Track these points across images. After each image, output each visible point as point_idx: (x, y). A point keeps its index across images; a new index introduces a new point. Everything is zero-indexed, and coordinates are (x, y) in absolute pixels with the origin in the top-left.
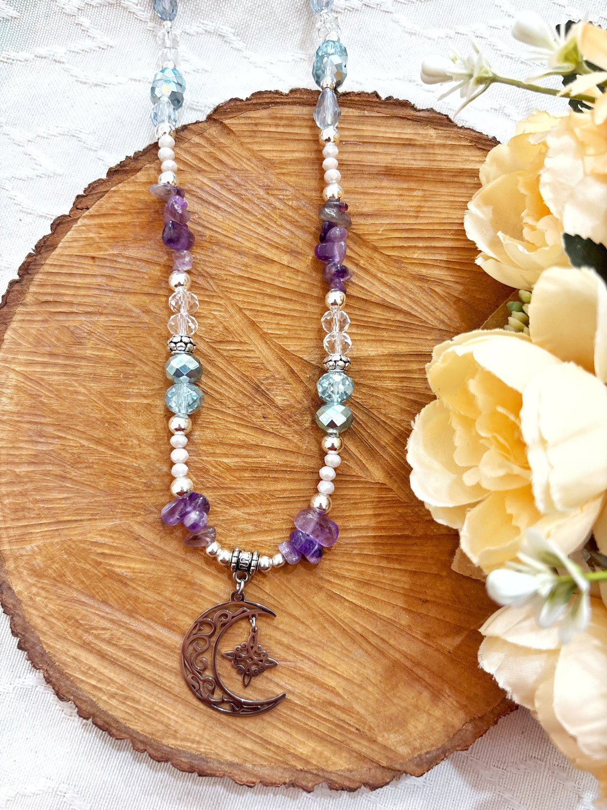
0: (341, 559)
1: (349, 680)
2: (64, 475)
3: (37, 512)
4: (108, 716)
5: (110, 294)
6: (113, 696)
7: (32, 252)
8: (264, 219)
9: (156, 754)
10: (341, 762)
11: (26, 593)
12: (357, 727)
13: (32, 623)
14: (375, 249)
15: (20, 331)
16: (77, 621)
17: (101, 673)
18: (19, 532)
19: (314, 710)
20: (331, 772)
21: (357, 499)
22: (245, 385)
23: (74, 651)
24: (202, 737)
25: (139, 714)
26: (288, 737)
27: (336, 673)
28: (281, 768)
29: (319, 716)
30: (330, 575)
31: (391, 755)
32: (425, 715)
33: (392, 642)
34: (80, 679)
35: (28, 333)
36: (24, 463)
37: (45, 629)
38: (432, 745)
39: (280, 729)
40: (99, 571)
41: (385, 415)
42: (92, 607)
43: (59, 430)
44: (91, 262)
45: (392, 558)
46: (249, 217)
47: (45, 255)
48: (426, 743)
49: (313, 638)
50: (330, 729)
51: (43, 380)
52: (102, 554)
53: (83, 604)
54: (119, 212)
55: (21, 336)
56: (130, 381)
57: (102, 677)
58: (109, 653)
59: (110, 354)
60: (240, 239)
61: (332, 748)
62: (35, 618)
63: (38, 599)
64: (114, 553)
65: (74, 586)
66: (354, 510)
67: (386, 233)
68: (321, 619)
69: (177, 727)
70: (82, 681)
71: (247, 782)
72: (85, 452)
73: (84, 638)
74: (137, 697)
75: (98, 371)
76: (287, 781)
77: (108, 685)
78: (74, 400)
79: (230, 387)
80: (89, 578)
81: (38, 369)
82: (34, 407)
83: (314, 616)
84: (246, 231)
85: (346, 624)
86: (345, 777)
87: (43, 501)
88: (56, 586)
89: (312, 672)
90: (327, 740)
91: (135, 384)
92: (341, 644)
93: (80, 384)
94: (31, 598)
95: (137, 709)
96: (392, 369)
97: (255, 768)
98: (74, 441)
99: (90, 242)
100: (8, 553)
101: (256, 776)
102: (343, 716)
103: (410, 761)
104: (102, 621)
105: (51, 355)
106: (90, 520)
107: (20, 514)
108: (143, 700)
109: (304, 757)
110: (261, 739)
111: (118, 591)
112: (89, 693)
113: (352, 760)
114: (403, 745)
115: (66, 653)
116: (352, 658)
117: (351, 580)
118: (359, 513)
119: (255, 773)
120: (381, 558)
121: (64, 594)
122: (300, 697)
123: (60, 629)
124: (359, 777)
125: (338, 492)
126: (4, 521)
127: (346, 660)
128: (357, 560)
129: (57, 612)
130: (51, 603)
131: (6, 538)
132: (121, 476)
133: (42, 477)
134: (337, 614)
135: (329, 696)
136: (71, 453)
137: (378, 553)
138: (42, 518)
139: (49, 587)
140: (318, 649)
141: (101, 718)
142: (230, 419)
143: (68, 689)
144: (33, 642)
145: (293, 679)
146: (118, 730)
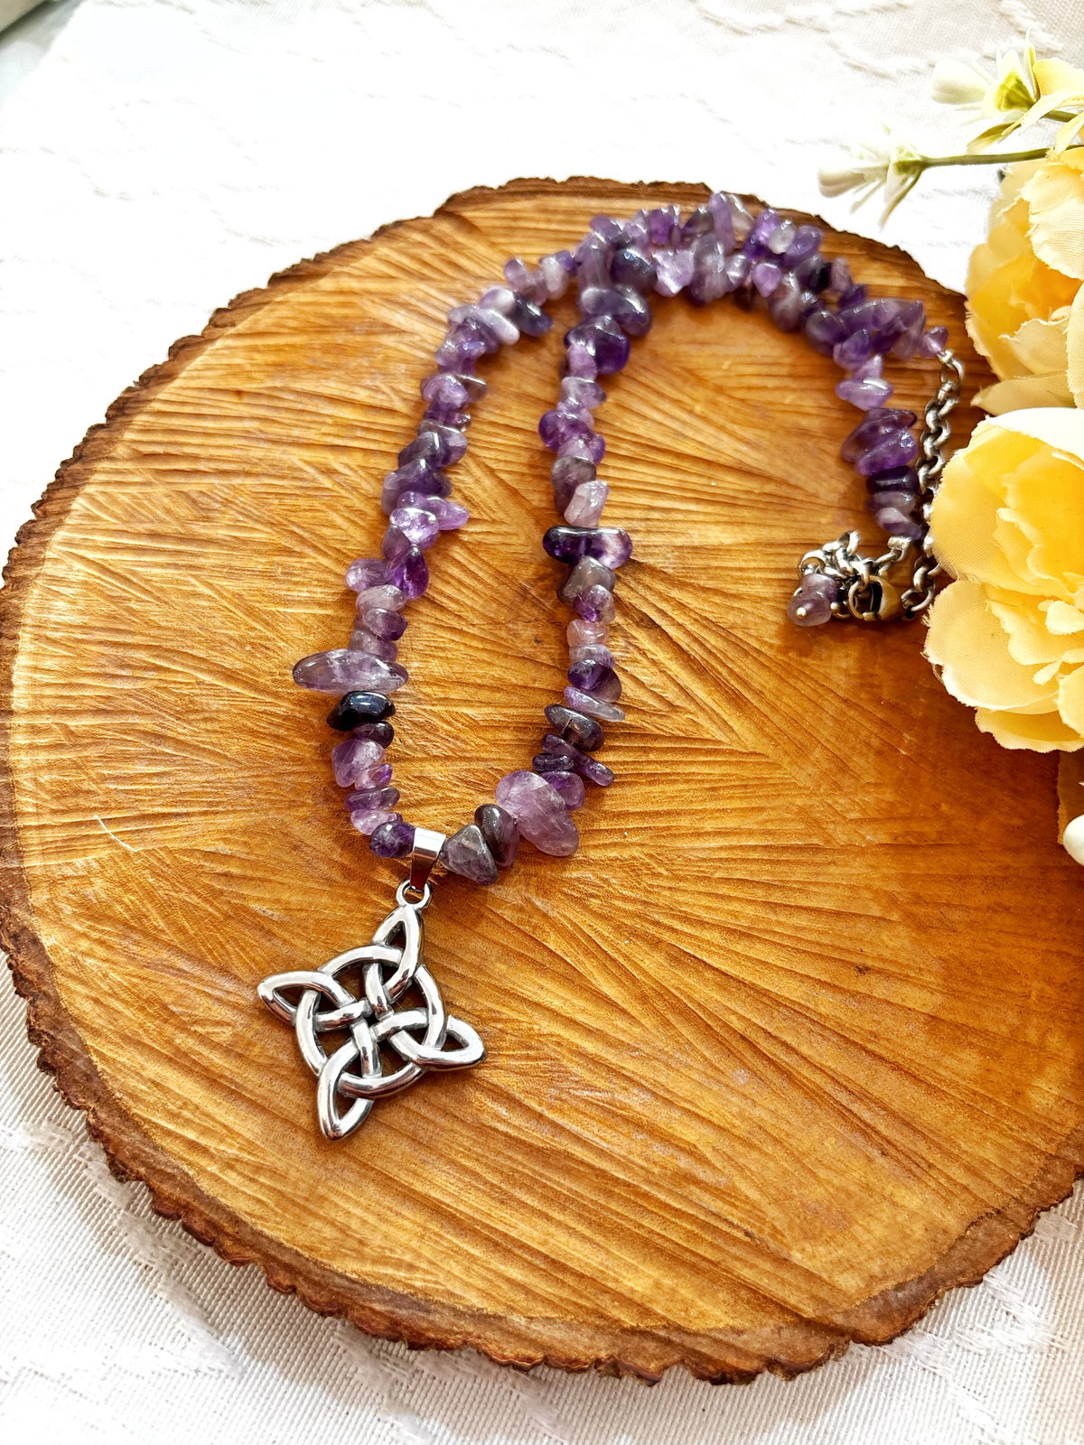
0: (693, 888)
1: (724, 1130)
2: (164, 731)
3: (103, 798)
4: (220, 1208)
5: (266, 445)
6: (230, 1165)
7: (133, 385)
9: (316, 1297)
10: (718, 1313)
11: (67, 950)
12: (747, 1227)
13: (72, 1010)
14: (720, 390)
15: (101, 499)
16: (165, 1007)
17: (208, 1115)
18: (63, 834)
19: (654, 1192)
20: (696, 1334)
21: (715, 781)
22: (502, 589)
23: (154, 1069)
24: (419, 1256)
25: (284, 1203)
26: (603, 1256)
27: (698, 1116)
28: (589, 1325)
29: (666, 1206)
30: (673, 916)
31: (823, 1293)
32: (885, 1205)
33: (805, 1050)
34: (162, 1128)
35: (114, 501)
36: (86, 711)
37: (99, 1022)
38: (908, 1271)
39: (584, 1238)
40: (217, 909)
41: (757, 638)
42: (200, 980)
43: (157, 656)
44: (235, 399)
45: (791, 889)
47: (155, 389)
48: (895, 1265)
49: (647, 1043)
50: (691, 1236)
51: (134, 573)
52: (225, 875)
53: (180, 973)
54: (286, 331)
55: (101, 506)
56: (295, 579)
57: (209, 1124)
58: (227, 1073)
59: (262, 534)
61: (697, 1280)
62: (79, 1002)
63: (90, 961)
64: (249, 873)
65: (164, 937)
66: (711, 800)
67: (734, 368)
68: (659, 1005)
69: (365, 1233)
70: (169, 1133)
71: (517, 1357)
72: (205, 692)
73: (178, 1041)
75: (237, 563)
76: (603, 1355)
77: (222, 1141)
78: (189, 606)
79: (475, 592)
80: (196, 921)
81: (128, 557)
82: (115, 618)
83: (643, 999)
85: (711, 1014)
86: (729, 1346)
87: (116, 778)
88: (126, 937)
89: (647, 1112)
90: (683, 1263)
91: (303, 584)
92: (703, 1056)
93: (202, 582)
94: (75, 960)
95: (279, 1193)
96: (763, 565)
97: (533, 1326)
98: (184, 676)
99: (235, 371)
100: (38, 872)
101: (533, 1343)
102: (716, 1205)
103: (864, 1305)
104: (216, 1007)
105: (153, 535)
106: (205, 813)
107: (71, 802)
108: (292, 1174)
109: (637, 1298)
110: (546, 1257)
111: (253, 947)
112: (181, 1158)
113: (741, 1307)
114: (846, 1270)
115: (138, 1074)
116: (727, 1086)
117: (713, 926)
118: (720, 805)
119: (534, 1336)
120: (768, 886)
121: (143, 953)
122: (625, 1164)
123: (128, 1024)
124: (758, 1346)
125: (680, 769)
126: (37, 814)
127: (715, 1088)
128: (723, 890)
129: (126, 989)
130: (114, 970)
131: (38, 844)
132: (270, 735)
133: (119, 736)
134: (690, 992)
135: (684, 1163)
136: (177, 695)
137: (765, 878)
138: (112, 809)
139: (112, 940)
140: (656, 1064)
141: (201, 1214)
142: (475, 643)
143: (136, 1151)
144: (72, 1050)
145: (610, 1127)
146: (237, 1241)
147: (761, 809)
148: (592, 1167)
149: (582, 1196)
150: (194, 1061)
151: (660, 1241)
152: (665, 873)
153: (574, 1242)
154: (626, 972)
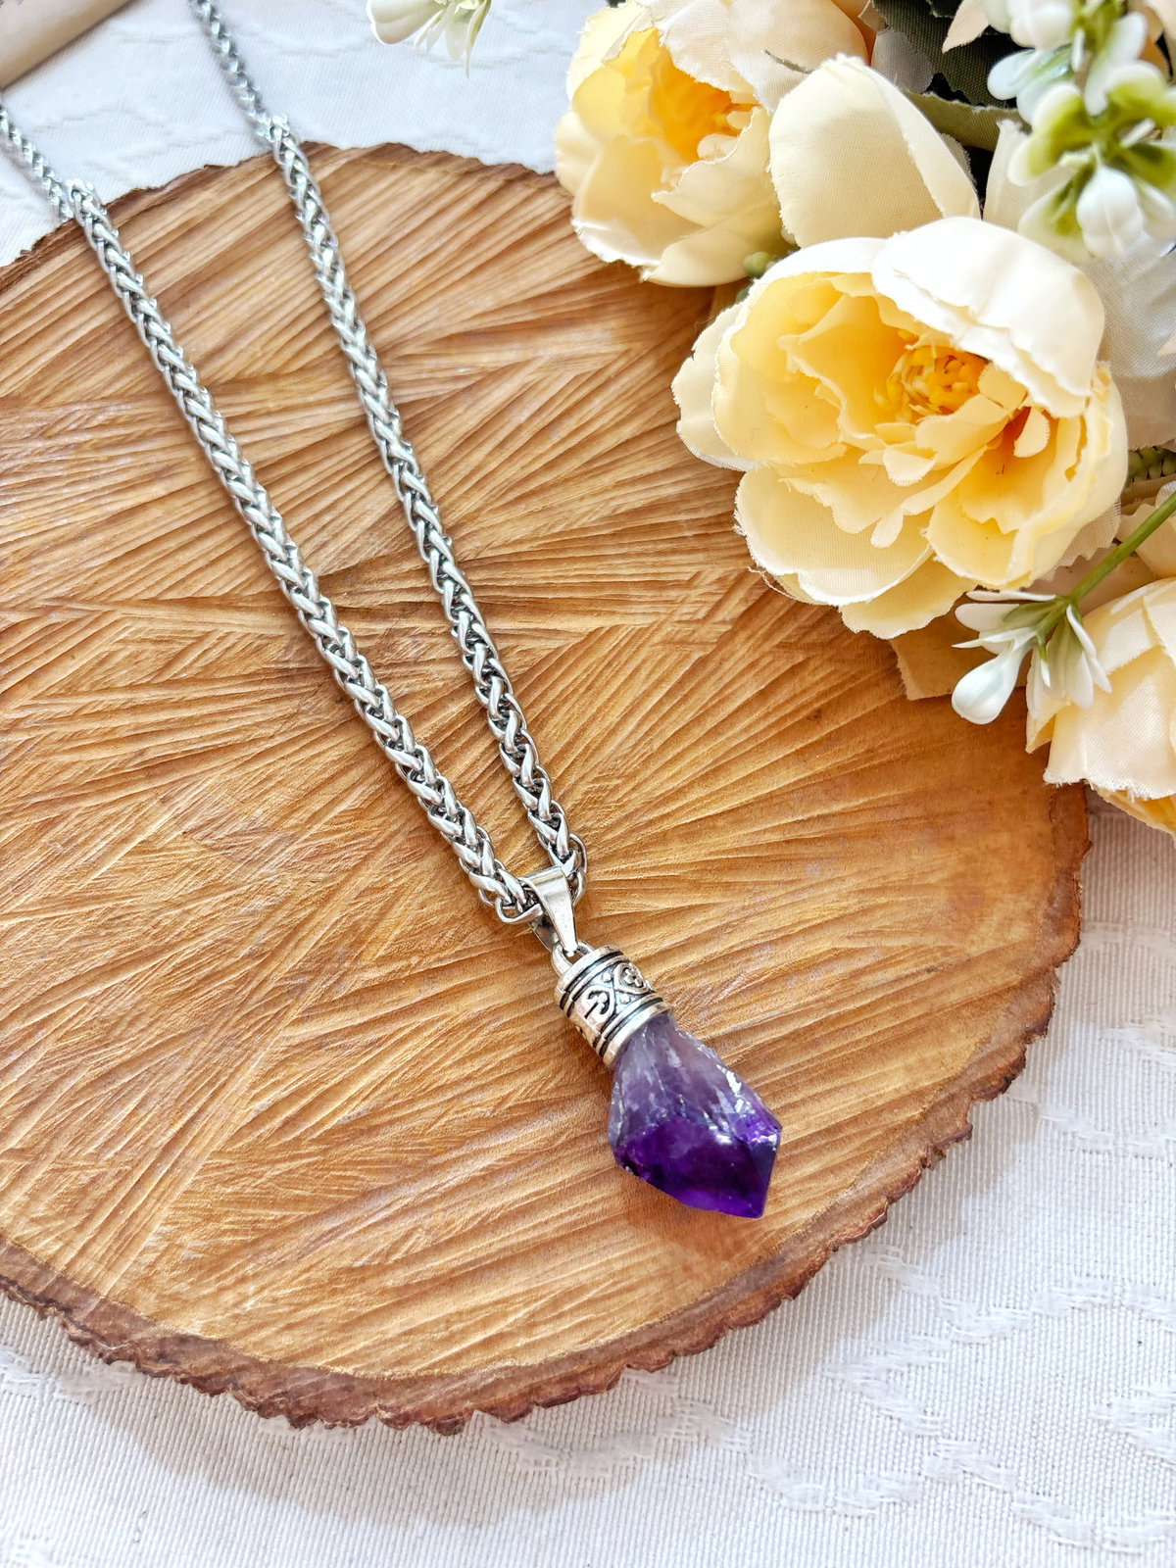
0: (649, 772)
1: (842, 917)
2: (105, 1068)
3: (112, 1172)
4: (557, 1363)
6: (530, 1325)
8: (76, 470)
9: (694, 1340)
10: (962, 1043)
11: (219, 1318)
12: (924, 966)
13: (277, 1356)
14: (273, 377)
16: (350, 1270)
17: (474, 1310)
18: (110, 1235)
19: (843, 1009)
20: (964, 1072)
21: (585, 681)
22: (265, 687)
23: (394, 1326)
25: (601, 1306)
26: (854, 1090)
28: (893, 1145)
29: (859, 1011)
30: (656, 806)
31: (1012, 956)
32: (990, 858)
33: (837, 808)
34: (450, 1358)
36: (16, 1120)
37: (309, 1340)
38: (1045, 885)
39: (829, 1092)
40: (309, 1155)
41: (506, 545)
42: (355, 1221)
43: (29, 1015)
46: (52, 486)
48: (1035, 890)
49: (729, 914)
50: (896, 1012)
52: (286, 1123)
53: (333, 1233)
56: (80, 840)
57: (483, 1315)
58: (455, 1265)
59: (11, 830)
60: (65, 521)
61: (929, 1037)
62: (275, 1343)
63: (248, 1305)
64: (304, 1102)
65: (290, 1221)
66: (596, 698)
67: (268, 349)
68: (710, 878)
70: (458, 1356)
71: (870, 1219)
72: (105, 1003)
73: (390, 1284)
74: (569, 1283)
76: (922, 1153)
77: (505, 1315)
80: (303, 1180)
83: (696, 886)
84: (64, 506)
85: (751, 848)
86: (990, 1056)
87: (106, 1145)
88: (257, 1255)
89: (780, 961)
90: (909, 1036)
92: (775, 882)
94: (236, 1317)
95: (591, 1302)
97: (859, 1188)
98: (74, 1009)
100: (123, 1287)
101: (871, 1198)
102: (890, 974)
103: (1042, 936)
104: (390, 1228)
106: (214, 1095)
107: (87, 1204)
108: (584, 1278)
109: (906, 1092)
110: (819, 1133)
111: (369, 1153)
112: (490, 1362)
113: (971, 1024)
114: (1010, 925)
115: (385, 1342)
116: (812, 886)
117: (691, 785)
118: (607, 695)
119: (867, 1193)
120: (697, 720)
121: (286, 1251)
122: (805, 1011)
123: (335, 1315)
124: (1007, 1036)
125: (552, 696)
126: (67, 1244)
127: (806, 895)
128: (671, 754)
129: (303, 1292)
130: (278, 1289)
131: (96, 1267)
132: (199, 982)
133: (68, 1111)
134: (722, 848)
135: (840, 969)
136: (83, 1029)
137: (688, 717)
138: (130, 1172)
139: (249, 1269)
140: (751, 921)
141: (549, 1382)
142: (290, 750)
143: (450, 1396)
144: (312, 1385)
145: (766, 997)
146: (597, 1368)
147: (637, 670)
148: (785, 1038)
149: (799, 1065)
150: (419, 1284)
151: (880, 1039)
152: (619, 782)
153: (826, 1103)
154: (665, 879)
